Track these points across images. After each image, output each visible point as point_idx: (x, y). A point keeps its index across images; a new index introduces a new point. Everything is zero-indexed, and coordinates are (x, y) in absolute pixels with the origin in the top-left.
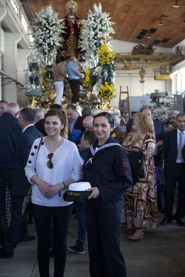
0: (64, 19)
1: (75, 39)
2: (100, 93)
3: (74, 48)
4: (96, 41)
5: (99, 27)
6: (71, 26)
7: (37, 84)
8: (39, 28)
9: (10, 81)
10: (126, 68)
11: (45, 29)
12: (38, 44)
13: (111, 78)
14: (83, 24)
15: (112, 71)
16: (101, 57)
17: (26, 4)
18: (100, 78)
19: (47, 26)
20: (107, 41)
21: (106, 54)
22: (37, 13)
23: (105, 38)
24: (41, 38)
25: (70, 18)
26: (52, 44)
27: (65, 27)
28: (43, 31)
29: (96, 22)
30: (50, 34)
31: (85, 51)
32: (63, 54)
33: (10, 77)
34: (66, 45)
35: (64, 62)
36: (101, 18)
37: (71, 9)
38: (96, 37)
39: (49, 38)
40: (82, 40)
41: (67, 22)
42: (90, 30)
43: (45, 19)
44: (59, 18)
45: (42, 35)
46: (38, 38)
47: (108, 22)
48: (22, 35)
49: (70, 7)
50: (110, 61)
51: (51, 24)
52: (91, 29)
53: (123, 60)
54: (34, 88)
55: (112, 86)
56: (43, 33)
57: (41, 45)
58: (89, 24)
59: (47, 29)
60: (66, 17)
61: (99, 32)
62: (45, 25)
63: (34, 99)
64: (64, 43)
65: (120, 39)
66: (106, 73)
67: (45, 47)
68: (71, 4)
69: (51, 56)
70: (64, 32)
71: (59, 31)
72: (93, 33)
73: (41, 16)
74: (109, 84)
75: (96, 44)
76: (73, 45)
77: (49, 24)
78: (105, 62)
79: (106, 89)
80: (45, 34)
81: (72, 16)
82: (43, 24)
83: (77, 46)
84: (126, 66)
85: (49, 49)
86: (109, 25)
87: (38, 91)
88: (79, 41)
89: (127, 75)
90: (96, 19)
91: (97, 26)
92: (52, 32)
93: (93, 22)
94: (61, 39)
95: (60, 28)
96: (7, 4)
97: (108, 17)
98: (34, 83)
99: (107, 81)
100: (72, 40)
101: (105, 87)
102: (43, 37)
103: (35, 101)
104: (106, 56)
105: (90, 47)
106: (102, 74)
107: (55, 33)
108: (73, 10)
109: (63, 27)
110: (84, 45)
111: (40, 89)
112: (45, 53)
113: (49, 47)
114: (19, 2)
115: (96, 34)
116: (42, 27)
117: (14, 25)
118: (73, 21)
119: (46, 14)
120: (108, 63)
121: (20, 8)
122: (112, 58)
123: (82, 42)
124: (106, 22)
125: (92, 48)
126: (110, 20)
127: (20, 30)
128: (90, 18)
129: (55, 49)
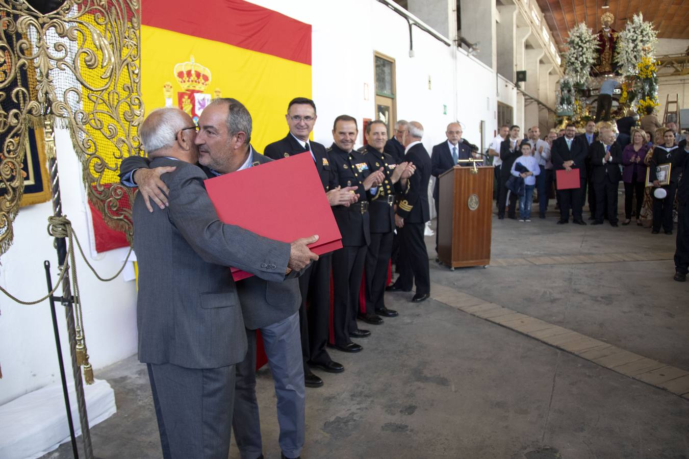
0: (598, 35)
1: (611, 53)
2: (639, 109)
3: (610, 62)
4: (635, 53)
5: (640, 38)
6: (606, 39)
7: (569, 103)
8: (571, 47)
9: (532, 102)
10: (677, 73)
11: (577, 47)
12: (570, 63)
13: (653, 92)
14: (620, 36)
15: (654, 84)
16: (641, 70)
17: (548, 14)
18: (640, 92)
19: (580, 44)
20: (648, 53)
21: (647, 67)
22: (569, 33)
23: (647, 49)
24: (573, 57)
25: (605, 31)
26: (585, 61)
27: (600, 43)
28: (575, 48)
29: (636, 33)
30: (583, 52)
31: (622, 65)
32: (596, 70)
33: (532, 97)
34: (600, 59)
35: (598, 78)
36: (642, 28)
37: (606, 23)
38: (635, 49)
39: (582, 56)
40: (618, 53)
41: (601, 37)
42: (628, 42)
43: (578, 37)
44: (594, 33)
45: (574, 53)
46: (570, 57)
47: (650, 31)
48: (545, 50)
49: (606, 19)
50: (652, 74)
51: (584, 41)
52: (630, 41)
53: (673, 64)
54: (566, 108)
55: (654, 101)
56: (576, 51)
57: (573, 64)
58: (628, 37)
59: (580, 46)
60: (601, 31)
61: (639, 44)
62: (578, 43)
63: (565, 119)
64: (598, 59)
65: (670, 37)
66: (647, 87)
67: (577, 65)
68: (606, 16)
69: (584, 74)
70: (598, 47)
71: (592, 47)
72: (632, 45)
73: (573, 35)
74: (651, 99)
75: (635, 57)
76: (609, 60)
77: (582, 41)
78: (646, 76)
79: (647, 104)
80: (578, 52)
81: (607, 29)
82: (576, 42)
83: (613, 60)
84: (677, 71)
85: (581, 67)
86: (652, 35)
87: (569, 110)
88: (616, 54)
89: (679, 82)
90: (636, 30)
91: (637, 37)
92: (585, 49)
93: (632, 34)
94: (595, 55)
95: (594, 45)
96: (532, 22)
97: (650, 27)
98: (566, 103)
99: (648, 95)
100: (607, 54)
101: (646, 102)
102: (575, 56)
103: (567, 121)
104: (647, 69)
105: (628, 60)
106: (643, 89)
107: (589, 50)
108: (609, 23)
109: (598, 43)
110: (621, 59)
111: (572, 109)
112: (577, 71)
113: (581, 65)
114: (541, 13)
115: (636, 46)
116: (575, 45)
117: (537, 41)
118: (609, 35)
119: (579, 31)
120: (649, 77)
121: (542, 19)
122: (654, 71)
123: (619, 56)
124: (647, 32)
125: (630, 61)
126: (653, 29)
127: (543, 45)
128: (629, 30)
129: (588, 67)
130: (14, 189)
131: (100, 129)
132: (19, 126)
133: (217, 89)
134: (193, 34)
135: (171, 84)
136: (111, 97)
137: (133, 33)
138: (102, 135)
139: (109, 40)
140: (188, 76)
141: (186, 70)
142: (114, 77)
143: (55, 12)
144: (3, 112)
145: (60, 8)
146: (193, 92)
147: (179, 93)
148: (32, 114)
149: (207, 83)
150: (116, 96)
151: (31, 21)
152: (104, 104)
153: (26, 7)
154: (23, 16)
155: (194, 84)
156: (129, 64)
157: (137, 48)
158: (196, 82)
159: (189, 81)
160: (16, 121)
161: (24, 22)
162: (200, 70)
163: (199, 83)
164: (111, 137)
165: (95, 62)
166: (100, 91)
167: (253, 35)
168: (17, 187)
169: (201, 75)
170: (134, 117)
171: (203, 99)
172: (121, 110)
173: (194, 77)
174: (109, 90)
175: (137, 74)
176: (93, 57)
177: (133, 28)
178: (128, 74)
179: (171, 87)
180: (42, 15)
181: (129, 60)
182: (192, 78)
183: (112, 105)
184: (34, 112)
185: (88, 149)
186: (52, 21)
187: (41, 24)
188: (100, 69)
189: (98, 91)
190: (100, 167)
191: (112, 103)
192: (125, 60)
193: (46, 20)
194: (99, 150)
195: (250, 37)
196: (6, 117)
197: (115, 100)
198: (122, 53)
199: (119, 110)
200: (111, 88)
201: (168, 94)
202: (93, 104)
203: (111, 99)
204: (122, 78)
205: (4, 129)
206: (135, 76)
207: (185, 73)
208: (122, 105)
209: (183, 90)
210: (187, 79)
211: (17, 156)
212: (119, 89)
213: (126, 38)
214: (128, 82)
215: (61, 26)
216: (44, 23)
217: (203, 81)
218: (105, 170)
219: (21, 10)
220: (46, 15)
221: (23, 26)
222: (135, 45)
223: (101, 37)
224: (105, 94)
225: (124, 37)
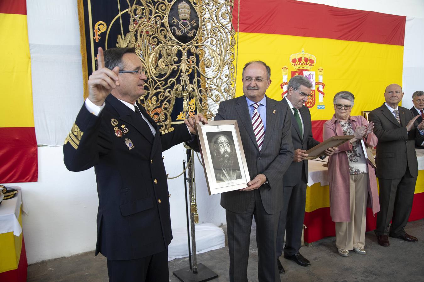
130: (166, 125)
131: (211, 97)
132: (170, 96)
133: (320, 68)
134: (304, 35)
135: (287, 67)
136: (218, 81)
137: (232, 48)
138: (212, 100)
139: (218, 52)
140: (299, 62)
141: (298, 58)
142: (220, 71)
143: (190, 42)
144: (163, 90)
145: (193, 40)
146: (302, 70)
147: (292, 72)
148: (178, 91)
149: (313, 64)
150: (221, 80)
151: (179, 48)
152: (214, 84)
153: (176, 42)
154: (174, 46)
155: (303, 66)
156: (229, 64)
157: (234, 55)
158: (305, 64)
159: (299, 64)
160: (169, 94)
161: (175, 49)
162: (307, 57)
163: (307, 65)
164: (216, 101)
165: (210, 64)
166: (212, 78)
167: (351, 30)
168: (167, 124)
169: (309, 60)
170: (230, 91)
171: (309, 75)
172: (223, 87)
173: (303, 61)
174: (217, 78)
175: (233, 69)
176: (209, 62)
177: (232, 45)
178: (228, 69)
179: (287, 69)
180: (184, 44)
181: (229, 61)
182: (302, 62)
183: (218, 85)
184: (178, 90)
185: (204, 107)
186: (189, 47)
187: (183, 49)
188: (212, 68)
189: (211, 78)
190: (209, 116)
191: (218, 84)
192: (227, 62)
193: (186, 46)
194: (210, 108)
195: (349, 32)
196: (164, 92)
197: (220, 82)
198: (225, 59)
199: (222, 87)
200: (218, 77)
201: (285, 72)
202: (208, 85)
203: (218, 82)
204: (224, 71)
205: (162, 98)
206: (232, 70)
207: (297, 59)
208: (224, 85)
209: (295, 70)
210: (299, 63)
211: (169, 110)
212: (223, 77)
213: (227, 50)
214: (227, 73)
215: (193, 48)
216: (185, 48)
217: (310, 64)
218: (212, 117)
219: (174, 44)
220: (186, 44)
221: (175, 51)
222: (232, 53)
223: (214, 51)
224: (214, 80)
225: (226, 50)
